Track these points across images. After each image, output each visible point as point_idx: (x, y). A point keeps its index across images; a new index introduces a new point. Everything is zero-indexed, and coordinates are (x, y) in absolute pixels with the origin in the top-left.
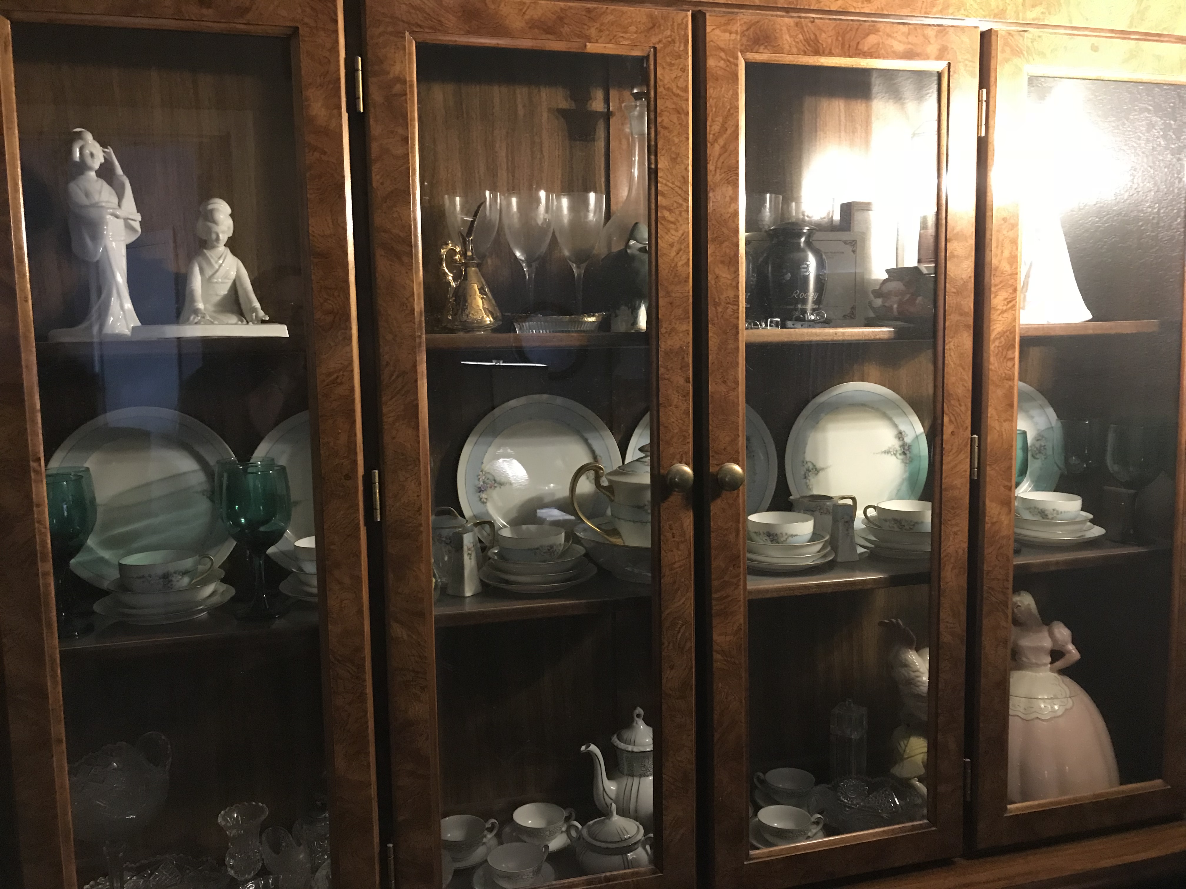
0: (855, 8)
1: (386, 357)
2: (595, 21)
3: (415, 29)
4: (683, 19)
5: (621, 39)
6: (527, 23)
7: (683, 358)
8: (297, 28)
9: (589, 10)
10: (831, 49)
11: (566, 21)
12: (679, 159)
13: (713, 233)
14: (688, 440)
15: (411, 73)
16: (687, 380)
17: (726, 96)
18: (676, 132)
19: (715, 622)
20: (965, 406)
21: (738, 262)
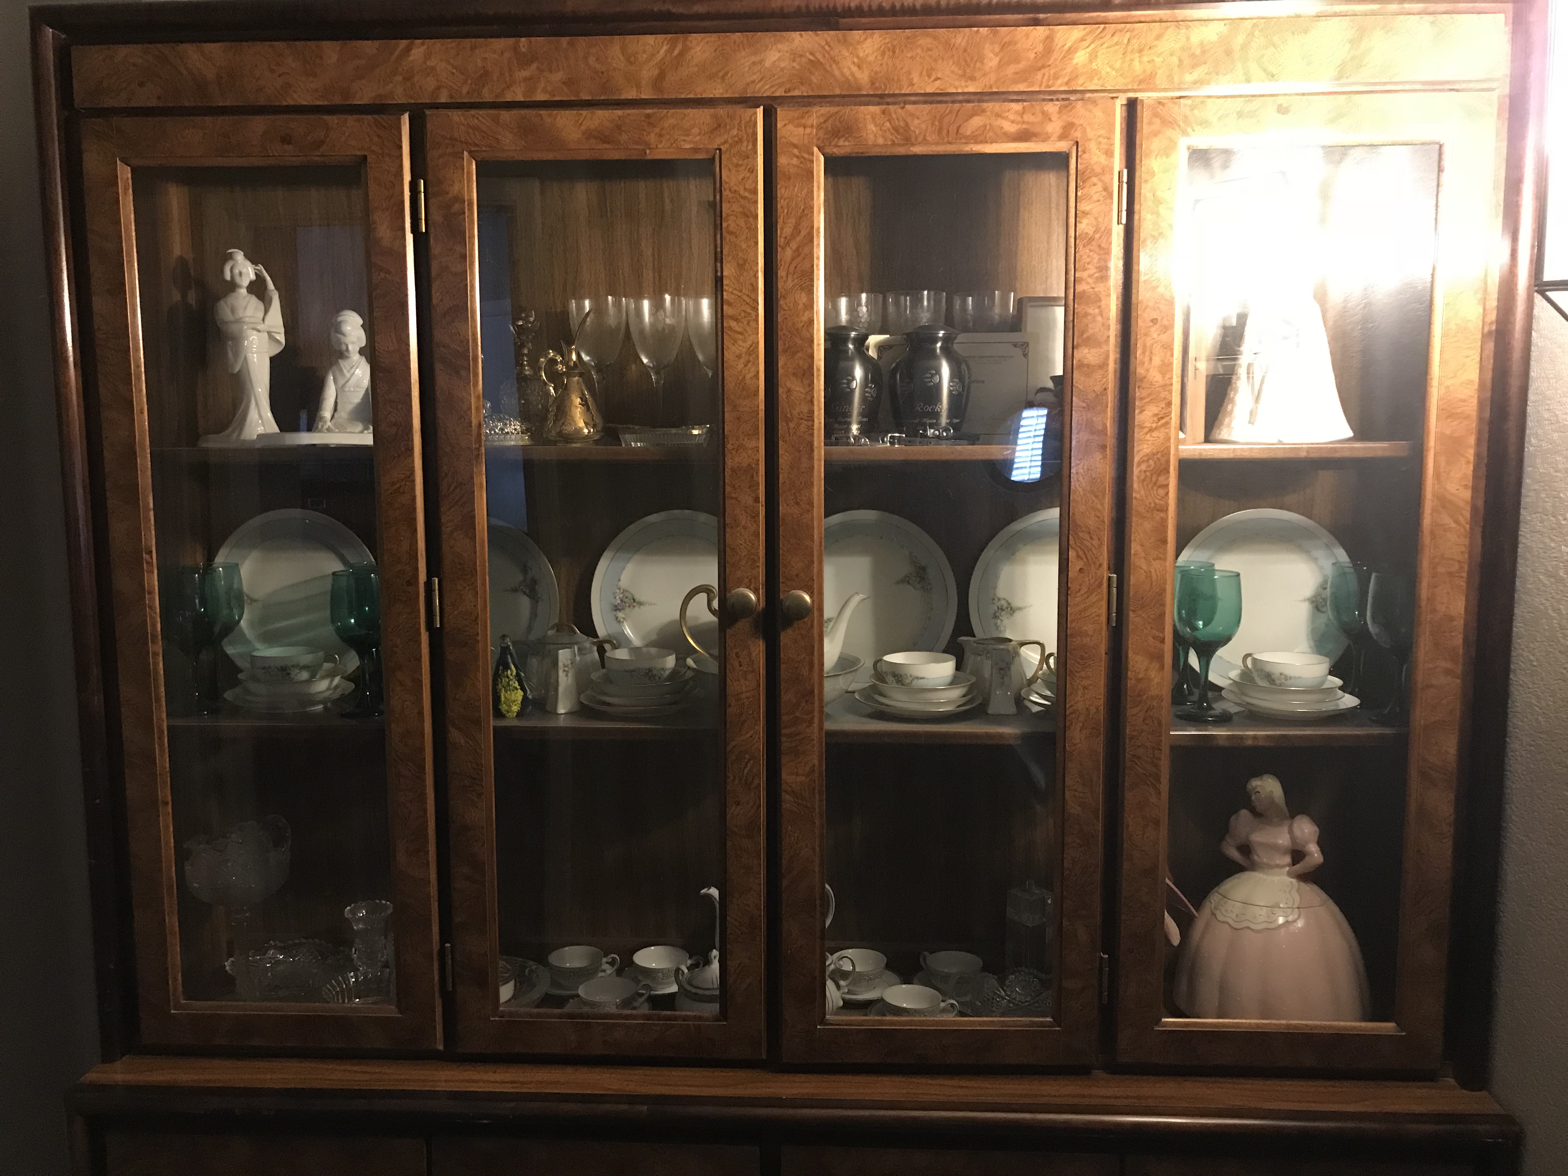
0: (956, 88)
2: (655, 127)
3: (473, 149)
4: (751, 117)
5: (682, 143)
6: (583, 134)
7: (752, 476)
8: (365, 157)
9: (648, 116)
10: (925, 136)
11: (623, 129)
12: (747, 265)
13: (785, 343)
14: (758, 564)
15: (470, 192)
16: (757, 500)
17: (799, 195)
18: (744, 237)
19: (784, 760)
20: (1099, 539)
21: (813, 375)
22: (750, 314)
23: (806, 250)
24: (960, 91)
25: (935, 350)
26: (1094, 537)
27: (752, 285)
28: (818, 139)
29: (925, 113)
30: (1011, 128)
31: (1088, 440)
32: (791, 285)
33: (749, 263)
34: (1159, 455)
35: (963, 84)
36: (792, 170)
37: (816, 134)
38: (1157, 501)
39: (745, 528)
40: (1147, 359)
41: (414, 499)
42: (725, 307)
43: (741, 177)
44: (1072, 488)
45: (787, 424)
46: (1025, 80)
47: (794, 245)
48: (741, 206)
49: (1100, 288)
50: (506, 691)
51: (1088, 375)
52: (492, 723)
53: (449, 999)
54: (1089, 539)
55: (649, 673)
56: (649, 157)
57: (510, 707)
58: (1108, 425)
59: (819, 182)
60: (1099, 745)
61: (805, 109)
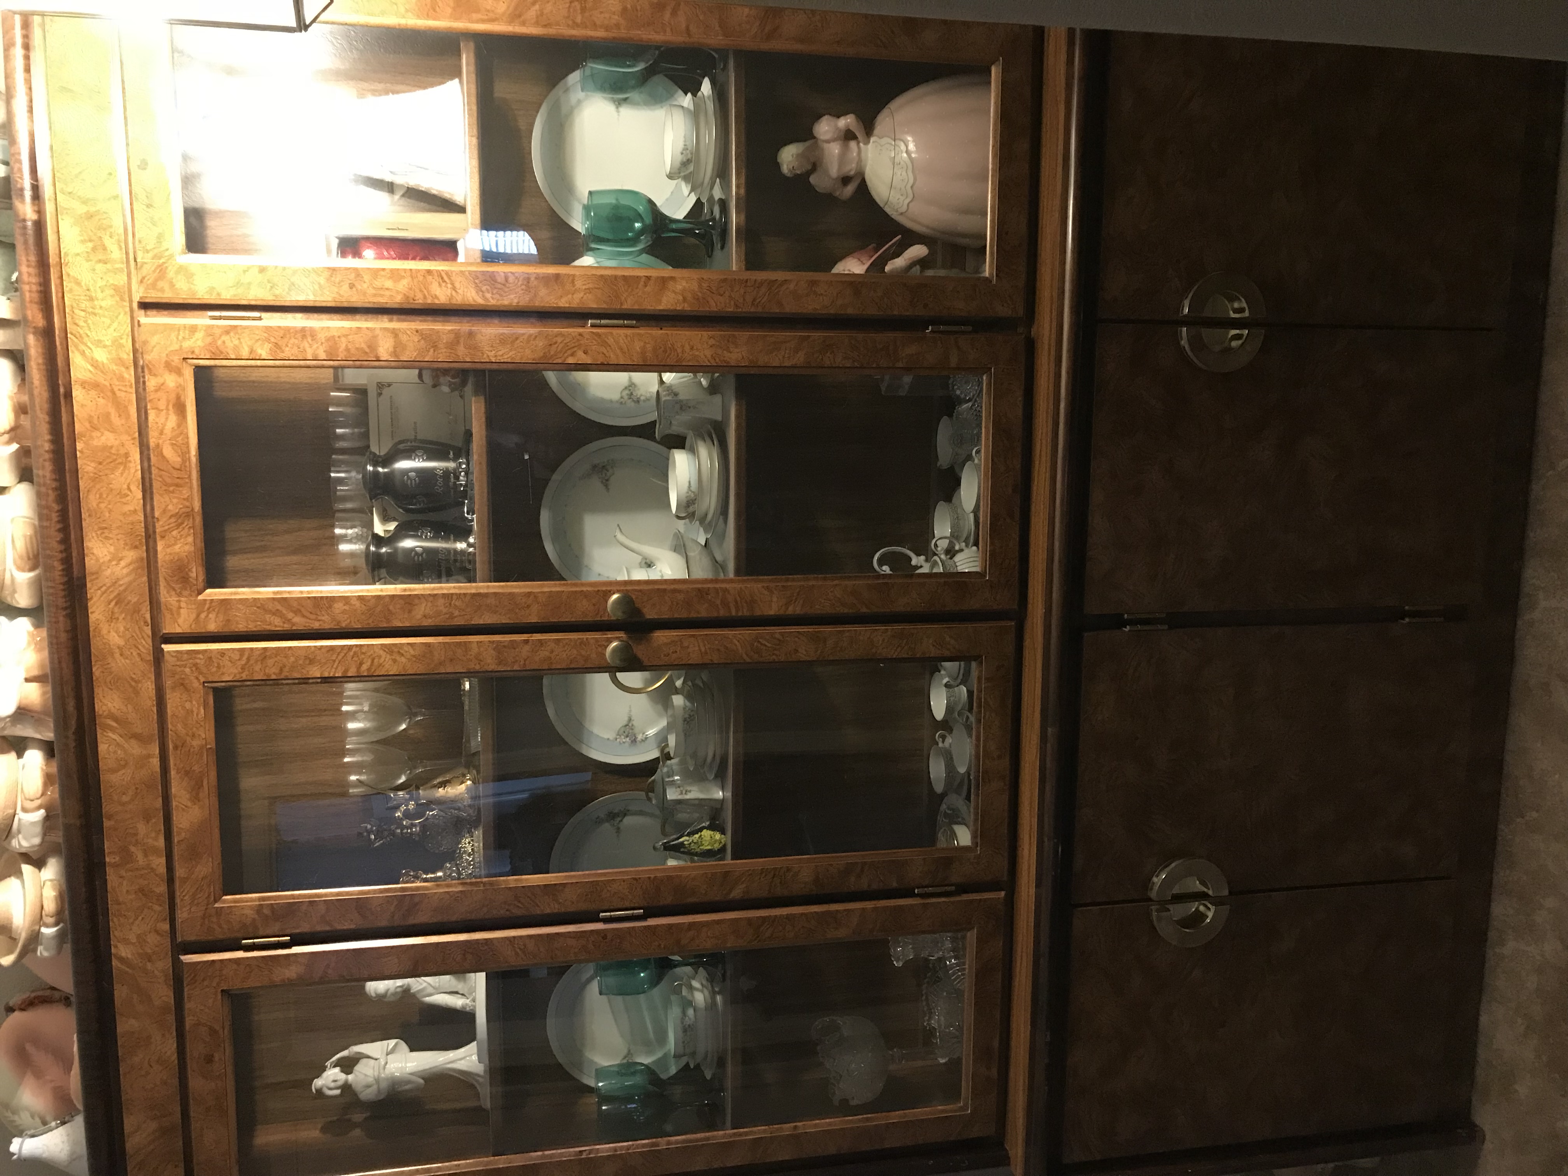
1: (502, 912)
2: (186, 741)
3: (213, 899)
4: (172, 656)
5: (200, 717)
6: (195, 804)
7: (504, 646)
8: (222, 991)
9: (176, 748)
10: (184, 499)
11: (188, 769)
13: (381, 621)
14: (585, 639)
15: (252, 900)
16: (526, 642)
17: (244, 611)
18: (285, 660)
19: (758, 613)
20: (556, 336)
21: (410, 595)
22: (355, 653)
23: (295, 604)
24: (139, 467)
25: (385, 473)
26: (554, 340)
27: (328, 651)
28: (190, 595)
29: (162, 500)
30: (172, 421)
31: (465, 347)
32: (327, 617)
33: (309, 654)
35: (132, 465)
36: (221, 617)
37: (186, 597)
38: (520, 283)
39: (552, 652)
40: (387, 293)
41: (530, 937)
42: (350, 674)
43: (230, 664)
44: (509, 360)
45: (456, 617)
46: (126, 407)
47: (290, 615)
48: (256, 661)
49: (322, 336)
50: (702, 845)
51: (404, 347)
52: (728, 861)
53: (963, 889)
54: (556, 345)
55: (688, 720)
56: (213, 745)
57: (716, 841)
58: (450, 328)
59: (231, 594)
60: (743, 335)
61: (163, 607)
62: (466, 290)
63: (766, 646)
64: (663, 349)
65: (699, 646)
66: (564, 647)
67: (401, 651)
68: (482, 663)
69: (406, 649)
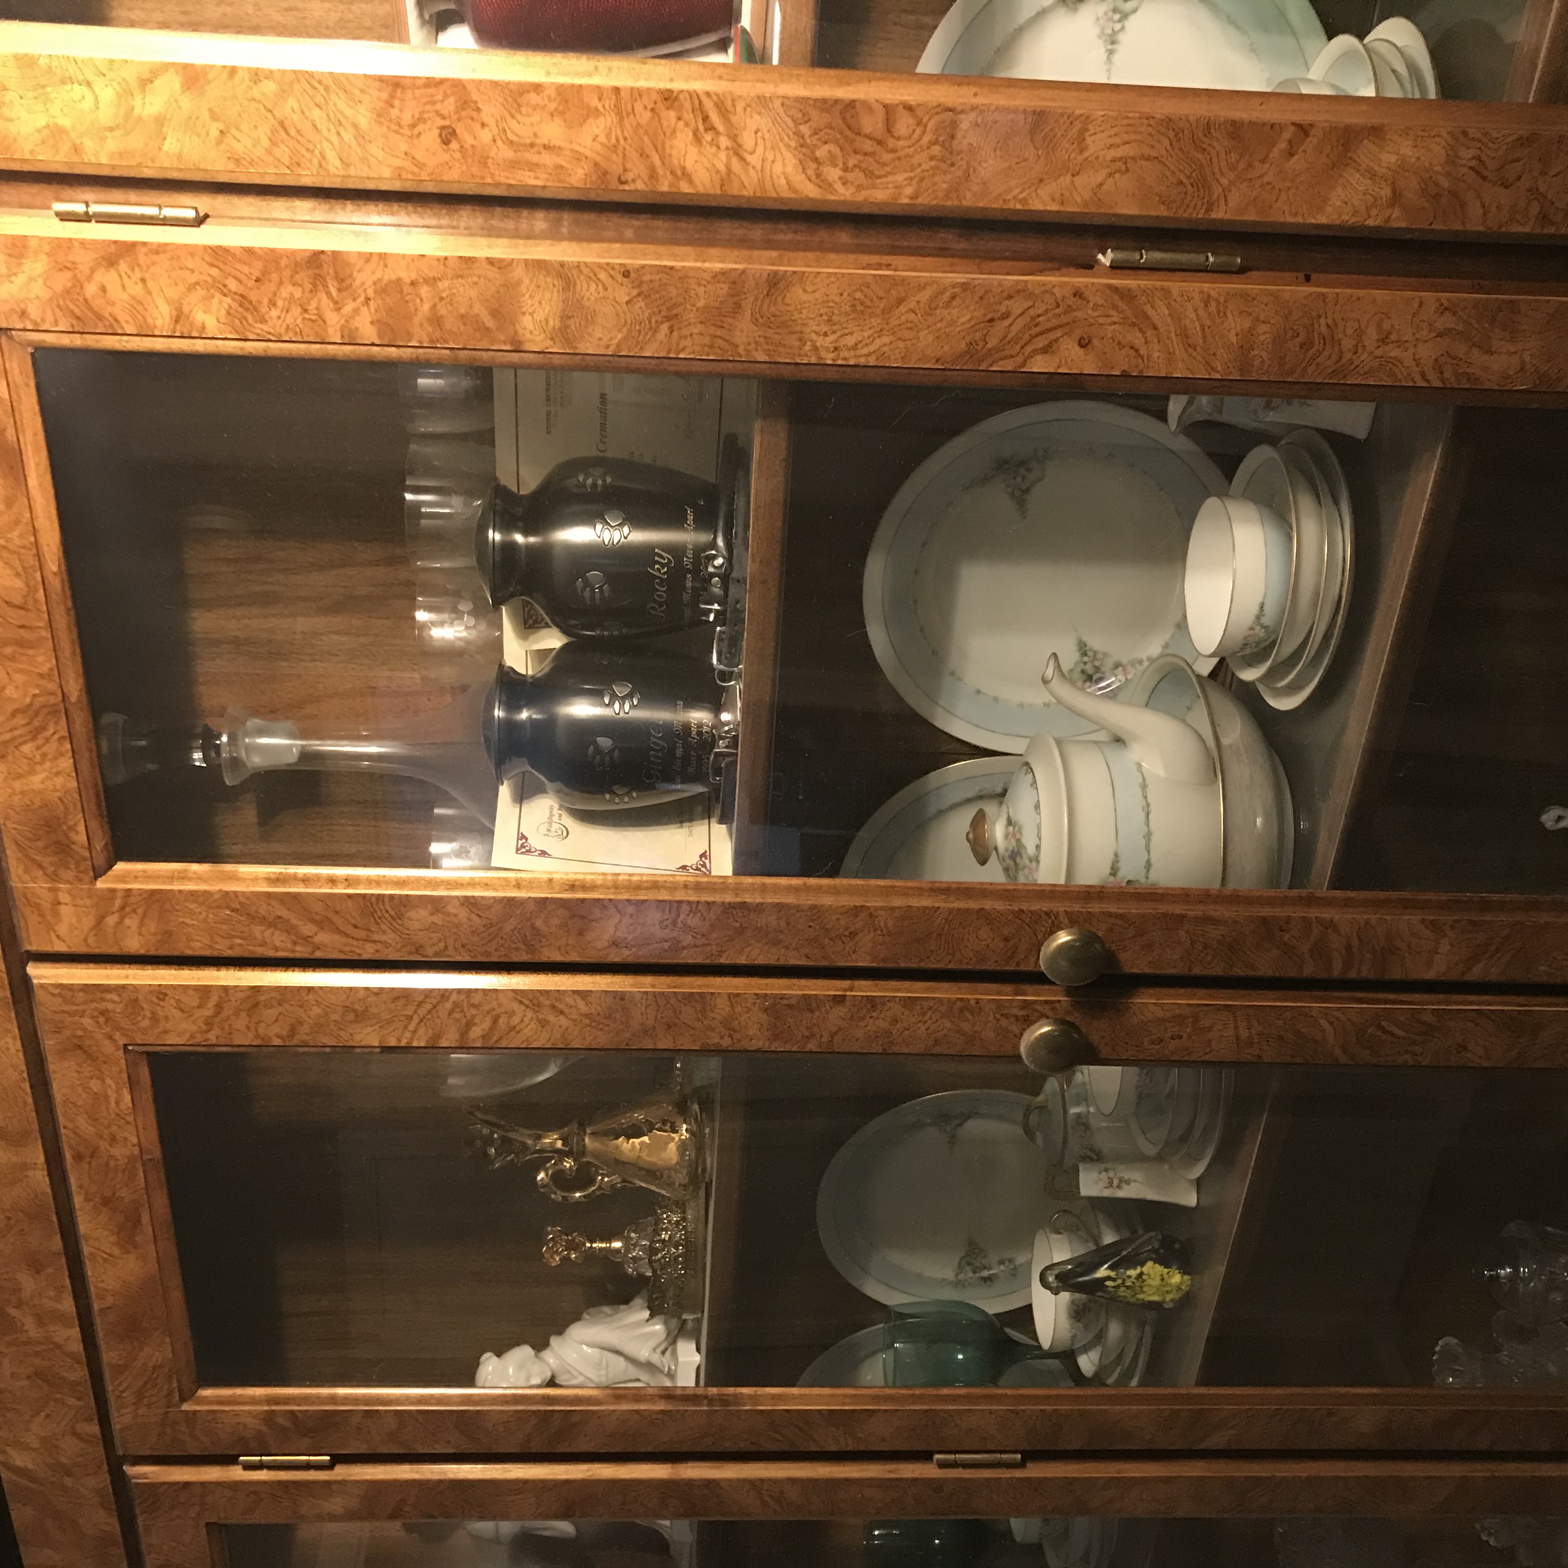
3: (177, 1395)
4: (52, 988)
5: (123, 1106)
8: (207, 1524)
16: (839, 1000)
17: (202, 917)
18: (300, 1011)
20: (1010, 297)
22: (456, 1005)
23: (318, 908)
25: (528, 547)
26: (1003, 309)
27: (396, 999)
28: (80, 880)
31: (755, 322)
32: (392, 935)
33: (353, 1003)
34: (805, 129)
36: (152, 926)
37: (68, 882)
38: (926, 139)
39: (895, 1021)
40: (547, 159)
43: (178, 1014)
45: (684, 948)
47: (308, 929)
48: (237, 1013)
49: (365, 278)
50: (1144, 1292)
51: (590, 318)
54: (1007, 322)
56: (157, 1153)
57: (1172, 1286)
58: (718, 266)
59: (171, 878)
61: (20, 902)
62: (770, 156)
63: (1392, 1034)
64: (1302, 338)
65: (1236, 1028)
66: (924, 1014)
67: (557, 1004)
68: (737, 1036)
69: (570, 1001)
